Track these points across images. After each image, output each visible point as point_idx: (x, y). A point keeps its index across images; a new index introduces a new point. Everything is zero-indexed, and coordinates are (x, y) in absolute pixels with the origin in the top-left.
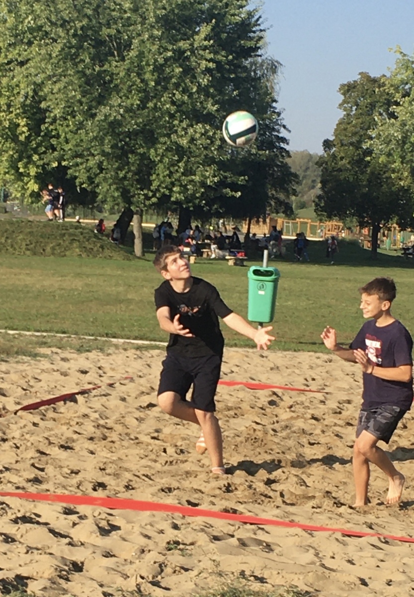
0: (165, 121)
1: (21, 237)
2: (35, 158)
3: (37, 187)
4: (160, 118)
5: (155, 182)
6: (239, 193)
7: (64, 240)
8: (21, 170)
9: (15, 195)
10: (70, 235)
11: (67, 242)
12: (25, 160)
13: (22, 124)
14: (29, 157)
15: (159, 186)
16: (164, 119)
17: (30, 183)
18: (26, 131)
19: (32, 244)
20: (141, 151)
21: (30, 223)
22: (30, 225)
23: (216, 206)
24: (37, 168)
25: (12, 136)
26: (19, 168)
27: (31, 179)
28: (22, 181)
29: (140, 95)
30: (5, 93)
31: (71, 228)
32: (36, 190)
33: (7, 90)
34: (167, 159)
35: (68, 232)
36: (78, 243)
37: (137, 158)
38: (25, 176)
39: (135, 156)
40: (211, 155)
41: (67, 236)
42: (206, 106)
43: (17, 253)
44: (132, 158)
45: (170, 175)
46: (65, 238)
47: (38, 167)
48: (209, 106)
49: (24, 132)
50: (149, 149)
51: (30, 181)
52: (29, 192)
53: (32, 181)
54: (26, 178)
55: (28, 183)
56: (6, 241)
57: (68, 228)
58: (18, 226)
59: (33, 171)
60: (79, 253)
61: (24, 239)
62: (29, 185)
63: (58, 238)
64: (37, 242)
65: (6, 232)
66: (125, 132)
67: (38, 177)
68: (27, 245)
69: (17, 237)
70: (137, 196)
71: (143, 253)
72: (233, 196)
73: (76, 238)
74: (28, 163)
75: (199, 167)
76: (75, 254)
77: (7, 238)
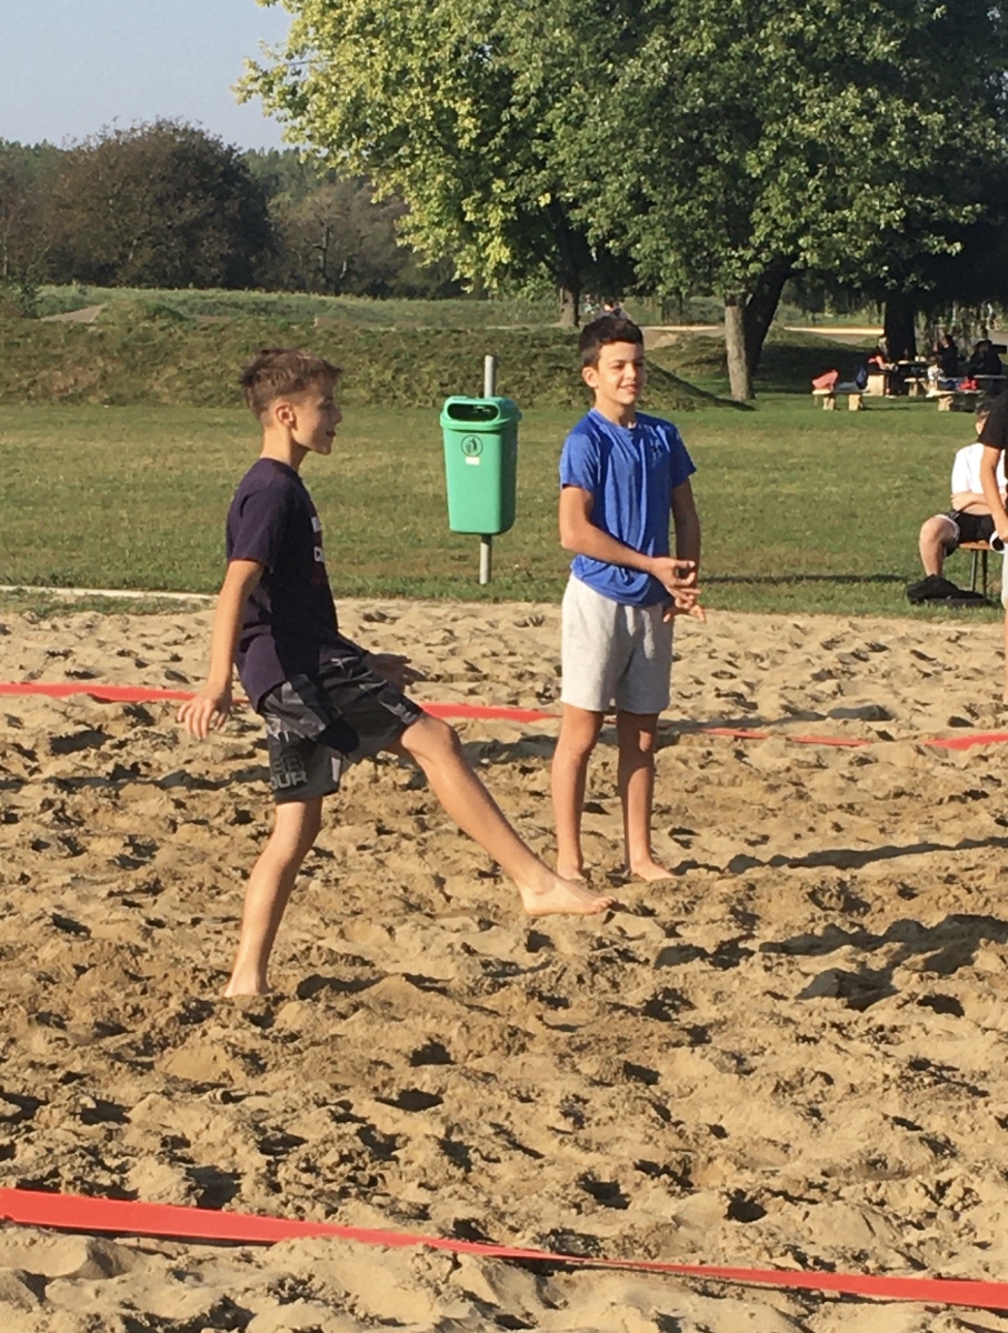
0: (779, 85)
1: (431, 366)
2: (498, 185)
3: (508, 253)
4: (767, 80)
5: (762, 227)
6: (958, 246)
7: (532, 370)
8: (469, 217)
9: (462, 275)
10: (551, 357)
11: (539, 375)
12: (478, 195)
13: (463, 111)
14: (485, 187)
15: (770, 235)
16: (775, 82)
17: (491, 245)
18: (471, 126)
19: (455, 382)
20: (726, 157)
21: (455, 335)
22: (456, 340)
23: (913, 278)
24: (503, 210)
25: (444, 142)
26: (465, 214)
27: (493, 237)
28: (474, 241)
29: (717, 29)
30: (417, 43)
31: (555, 343)
32: (505, 261)
33: (422, 35)
34: (786, 175)
35: (547, 350)
36: (565, 375)
37: (716, 173)
38: (481, 229)
39: (713, 170)
40: (887, 159)
41: (541, 360)
42: (868, 45)
43: (417, 403)
44: (707, 175)
45: (795, 209)
46: (534, 366)
47: (506, 207)
48: (876, 44)
49: (466, 131)
50: (743, 152)
51: (491, 240)
52: (491, 265)
53: (498, 240)
54: (482, 235)
55: (486, 245)
56: (394, 378)
57: (549, 343)
58: (428, 343)
59: (496, 217)
60: (566, 397)
61: (438, 372)
62: (488, 250)
63: (520, 366)
64: (469, 377)
65: (396, 357)
66: (684, 116)
67: (508, 230)
68: (441, 385)
69: (420, 367)
70: (725, 263)
71: (751, 392)
72: (944, 252)
73: (562, 365)
74: (483, 201)
75: (863, 188)
76: (556, 400)
77: (398, 371)
